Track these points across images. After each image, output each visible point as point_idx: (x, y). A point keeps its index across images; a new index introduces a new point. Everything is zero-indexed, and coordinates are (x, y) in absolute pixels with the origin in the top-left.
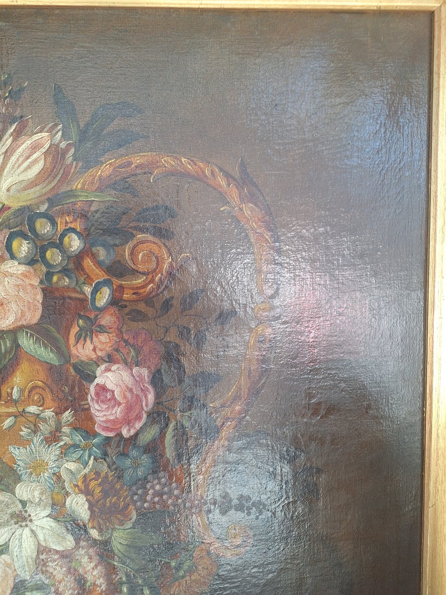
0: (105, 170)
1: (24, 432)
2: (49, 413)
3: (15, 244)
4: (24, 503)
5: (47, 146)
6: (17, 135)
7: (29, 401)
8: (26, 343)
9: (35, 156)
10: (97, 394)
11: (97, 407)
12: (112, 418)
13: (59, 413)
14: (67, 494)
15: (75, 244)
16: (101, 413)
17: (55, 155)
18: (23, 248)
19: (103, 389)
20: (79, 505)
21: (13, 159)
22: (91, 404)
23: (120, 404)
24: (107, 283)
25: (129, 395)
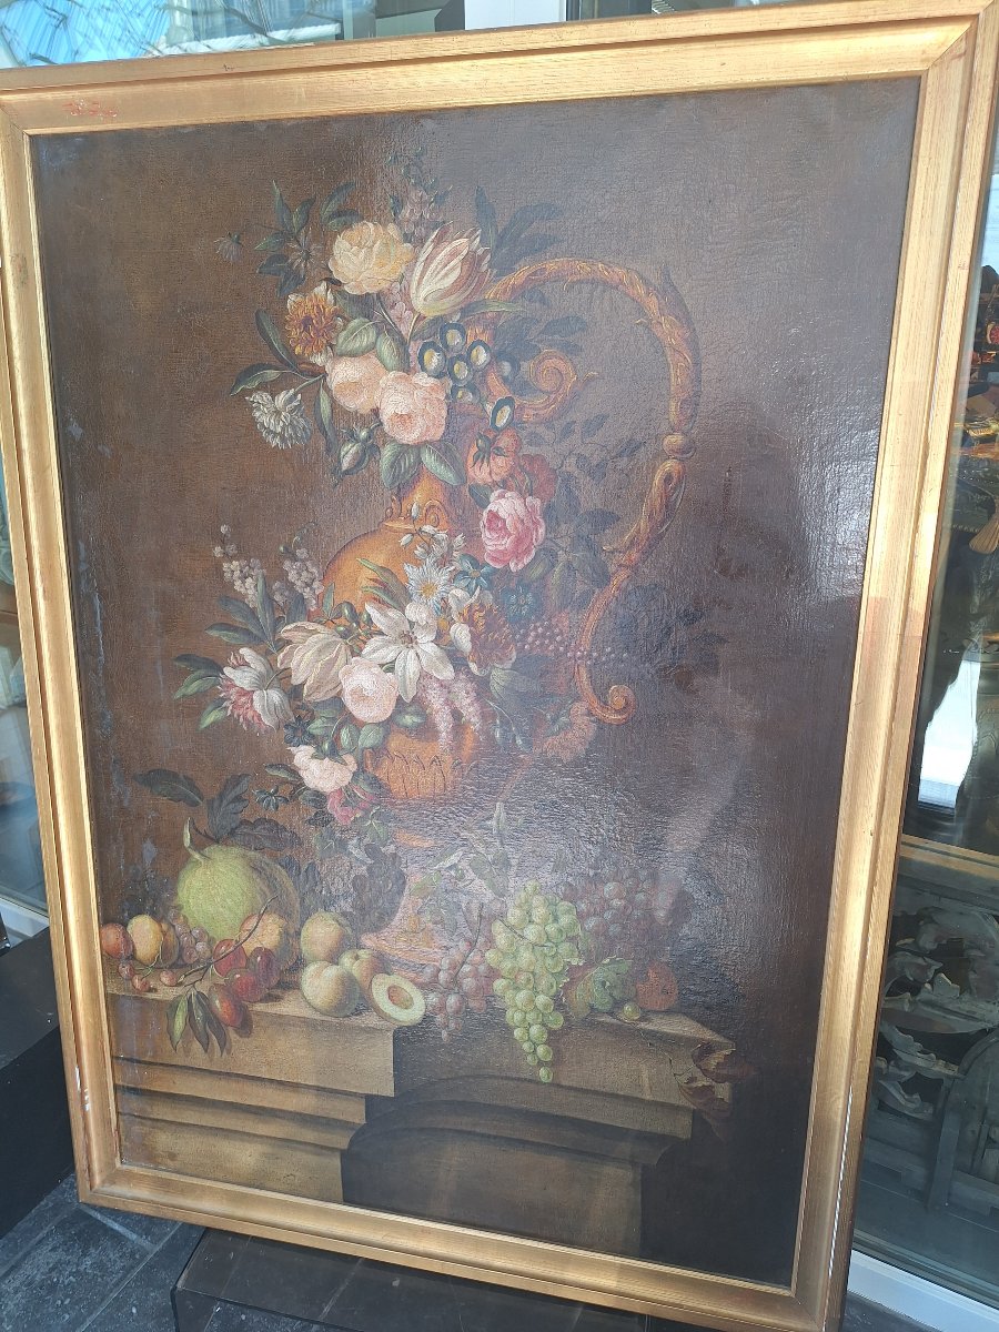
0: (519, 276)
1: (419, 551)
2: (442, 535)
3: (426, 356)
4: (412, 624)
5: (465, 252)
6: (439, 241)
7: (425, 520)
8: (429, 459)
9: (452, 264)
10: (489, 521)
11: (487, 533)
12: (502, 548)
13: (452, 535)
14: (452, 622)
15: (482, 357)
16: (492, 543)
17: (472, 261)
18: (433, 360)
19: (494, 516)
20: (461, 634)
21: (433, 266)
22: (482, 530)
23: (510, 535)
24: (509, 401)
25: (519, 526)
